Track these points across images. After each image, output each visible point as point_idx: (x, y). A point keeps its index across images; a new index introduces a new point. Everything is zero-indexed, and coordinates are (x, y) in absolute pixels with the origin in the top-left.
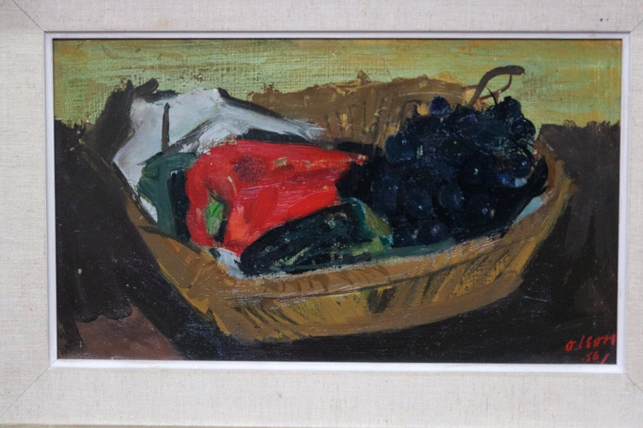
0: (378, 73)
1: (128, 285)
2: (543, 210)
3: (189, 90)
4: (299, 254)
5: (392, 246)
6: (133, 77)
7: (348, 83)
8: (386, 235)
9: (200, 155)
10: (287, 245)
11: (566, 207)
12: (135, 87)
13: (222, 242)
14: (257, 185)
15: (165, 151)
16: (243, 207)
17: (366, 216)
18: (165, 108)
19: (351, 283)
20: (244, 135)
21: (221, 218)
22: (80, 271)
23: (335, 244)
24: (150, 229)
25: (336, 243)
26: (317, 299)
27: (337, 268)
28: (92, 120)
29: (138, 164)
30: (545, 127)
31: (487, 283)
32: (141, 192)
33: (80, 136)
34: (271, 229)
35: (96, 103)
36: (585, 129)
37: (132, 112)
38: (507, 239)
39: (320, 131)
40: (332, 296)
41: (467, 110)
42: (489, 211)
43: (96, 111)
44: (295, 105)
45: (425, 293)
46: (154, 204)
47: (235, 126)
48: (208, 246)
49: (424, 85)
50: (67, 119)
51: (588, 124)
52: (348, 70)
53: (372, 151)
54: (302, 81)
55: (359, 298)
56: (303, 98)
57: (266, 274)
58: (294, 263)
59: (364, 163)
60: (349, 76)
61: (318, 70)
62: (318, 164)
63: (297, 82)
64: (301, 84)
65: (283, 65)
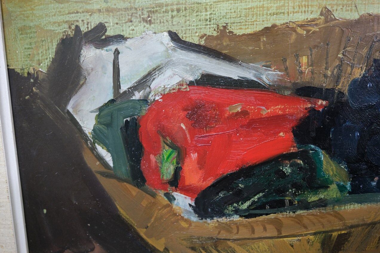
0: (344, 10)
1: (89, 225)
3: (138, 34)
4: (252, 199)
5: (350, 193)
6: (80, 22)
7: (309, 22)
8: (344, 182)
9: (152, 102)
10: (240, 191)
12: (83, 33)
13: (176, 187)
14: (210, 132)
15: (117, 98)
16: (196, 154)
17: (324, 163)
18: (114, 53)
19: (306, 227)
20: (196, 80)
21: (175, 164)
22: (45, 211)
23: (290, 190)
24: (106, 174)
25: (292, 189)
26: (270, 241)
27: (291, 213)
28: (43, 68)
29: (92, 112)
32: (96, 139)
33: (34, 84)
34: (225, 175)
35: (46, 50)
37: (82, 59)
39: (278, 75)
40: (285, 239)
43: (47, 59)
44: (250, 48)
46: (108, 151)
47: (187, 71)
48: (163, 191)
50: (20, 67)
52: (310, 7)
53: (333, 96)
54: (258, 20)
55: (313, 242)
56: (260, 39)
57: (220, 217)
58: (248, 207)
59: (324, 108)
60: (311, 13)
61: (277, 7)
62: (274, 110)
63: (253, 22)
64: (257, 24)
65: (237, 3)
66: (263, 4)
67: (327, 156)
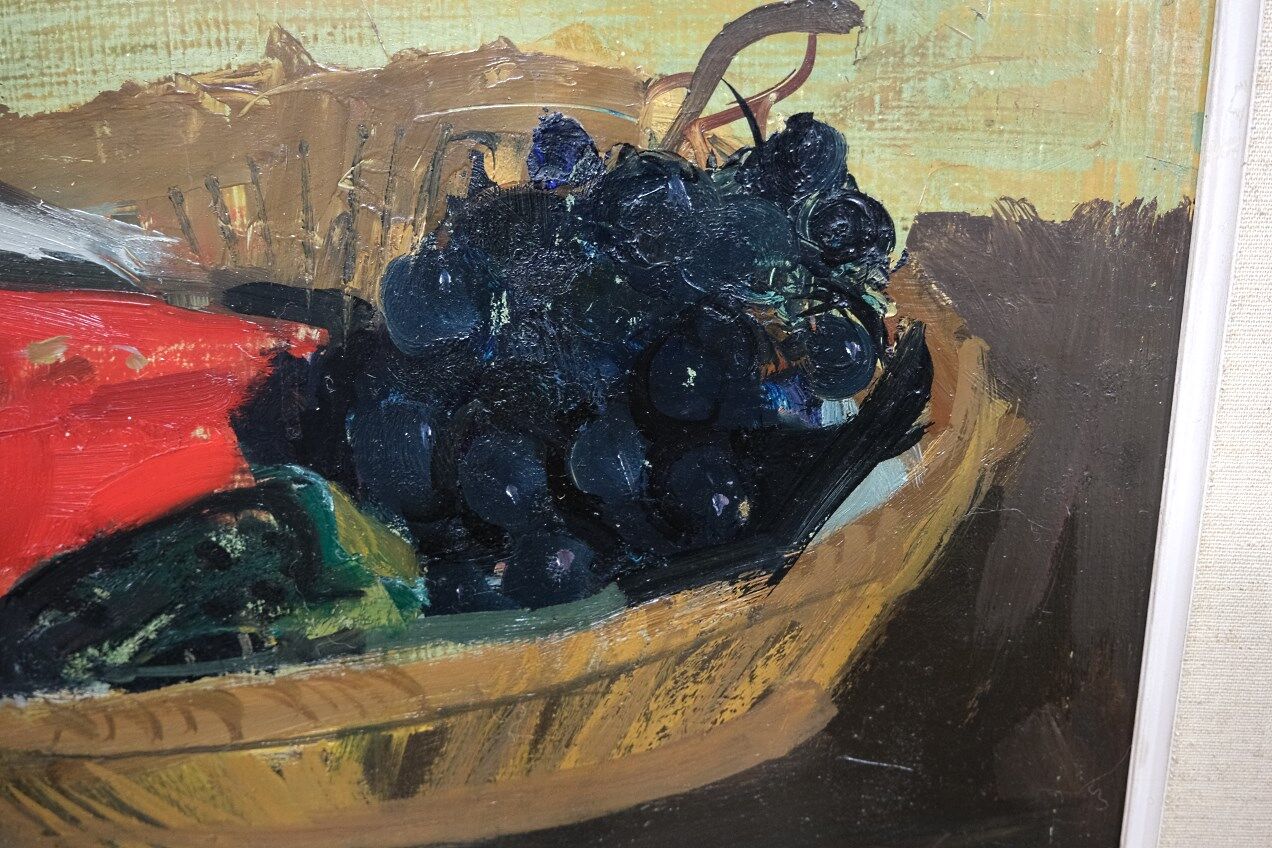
0: (339, 37)
2: (909, 500)
4: (141, 634)
5: (427, 611)
7: (237, 75)
8: (406, 578)
10: (102, 610)
11: (985, 489)
17: (340, 521)
19: (311, 716)
23: (250, 605)
25: (254, 602)
26: (213, 759)
27: (262, 673)
30: (928, 222)
31: (727, 716)
34: (47, 559)
36: (1069, 227)
38: (791, 588)
39: (163, 247)
40: (254, 752)
41: (655, 168)
42: (734, 505)
44: (68, 159)
45: (535, 744)
49: (506, 77)
51: (1078, 214)
52: (231, 27)
53: (339, 312)
54: (78, 70)
55: (338, 759)
56: (92, 132)
57: (52, 689)
58: (130, 659)
59: (318, 352)
60: (239, 47)
61: (130, 27)
62: (165, 356)
63: (65, 75)
64: (76, 82)
65: (8, 14)
66: (88, 18)
67: (346, 499)
